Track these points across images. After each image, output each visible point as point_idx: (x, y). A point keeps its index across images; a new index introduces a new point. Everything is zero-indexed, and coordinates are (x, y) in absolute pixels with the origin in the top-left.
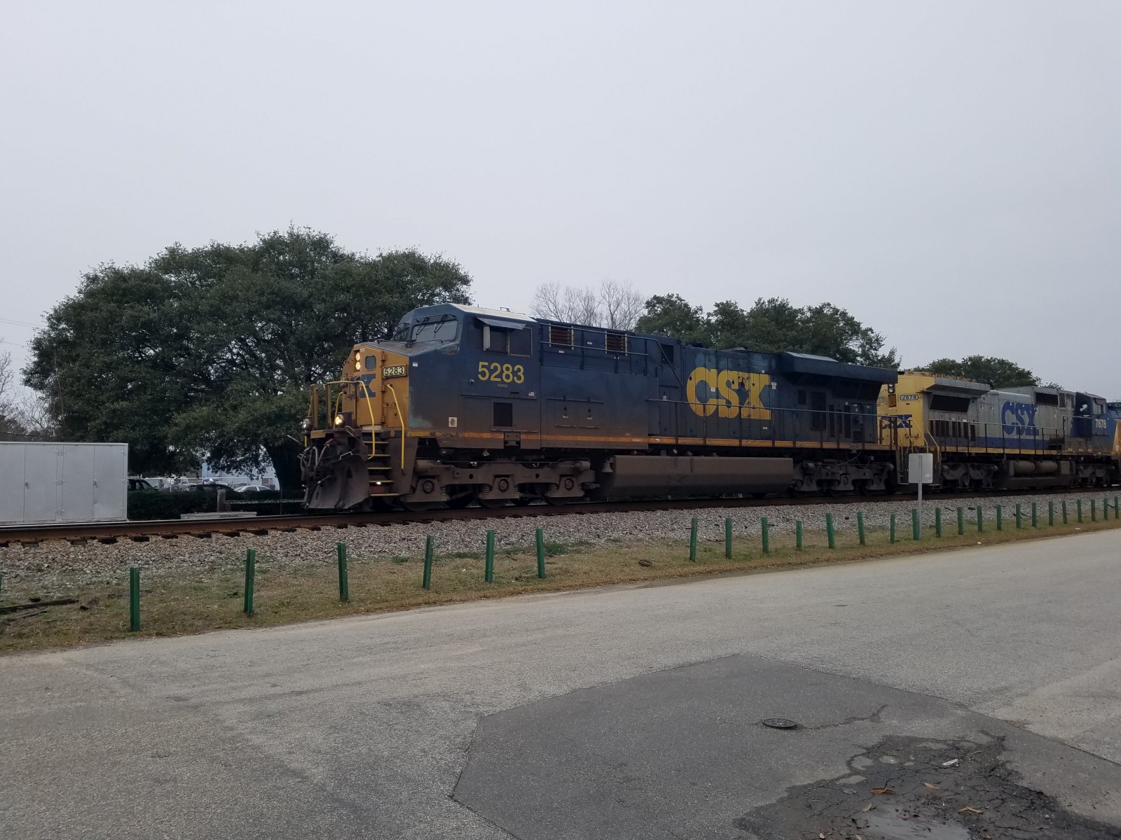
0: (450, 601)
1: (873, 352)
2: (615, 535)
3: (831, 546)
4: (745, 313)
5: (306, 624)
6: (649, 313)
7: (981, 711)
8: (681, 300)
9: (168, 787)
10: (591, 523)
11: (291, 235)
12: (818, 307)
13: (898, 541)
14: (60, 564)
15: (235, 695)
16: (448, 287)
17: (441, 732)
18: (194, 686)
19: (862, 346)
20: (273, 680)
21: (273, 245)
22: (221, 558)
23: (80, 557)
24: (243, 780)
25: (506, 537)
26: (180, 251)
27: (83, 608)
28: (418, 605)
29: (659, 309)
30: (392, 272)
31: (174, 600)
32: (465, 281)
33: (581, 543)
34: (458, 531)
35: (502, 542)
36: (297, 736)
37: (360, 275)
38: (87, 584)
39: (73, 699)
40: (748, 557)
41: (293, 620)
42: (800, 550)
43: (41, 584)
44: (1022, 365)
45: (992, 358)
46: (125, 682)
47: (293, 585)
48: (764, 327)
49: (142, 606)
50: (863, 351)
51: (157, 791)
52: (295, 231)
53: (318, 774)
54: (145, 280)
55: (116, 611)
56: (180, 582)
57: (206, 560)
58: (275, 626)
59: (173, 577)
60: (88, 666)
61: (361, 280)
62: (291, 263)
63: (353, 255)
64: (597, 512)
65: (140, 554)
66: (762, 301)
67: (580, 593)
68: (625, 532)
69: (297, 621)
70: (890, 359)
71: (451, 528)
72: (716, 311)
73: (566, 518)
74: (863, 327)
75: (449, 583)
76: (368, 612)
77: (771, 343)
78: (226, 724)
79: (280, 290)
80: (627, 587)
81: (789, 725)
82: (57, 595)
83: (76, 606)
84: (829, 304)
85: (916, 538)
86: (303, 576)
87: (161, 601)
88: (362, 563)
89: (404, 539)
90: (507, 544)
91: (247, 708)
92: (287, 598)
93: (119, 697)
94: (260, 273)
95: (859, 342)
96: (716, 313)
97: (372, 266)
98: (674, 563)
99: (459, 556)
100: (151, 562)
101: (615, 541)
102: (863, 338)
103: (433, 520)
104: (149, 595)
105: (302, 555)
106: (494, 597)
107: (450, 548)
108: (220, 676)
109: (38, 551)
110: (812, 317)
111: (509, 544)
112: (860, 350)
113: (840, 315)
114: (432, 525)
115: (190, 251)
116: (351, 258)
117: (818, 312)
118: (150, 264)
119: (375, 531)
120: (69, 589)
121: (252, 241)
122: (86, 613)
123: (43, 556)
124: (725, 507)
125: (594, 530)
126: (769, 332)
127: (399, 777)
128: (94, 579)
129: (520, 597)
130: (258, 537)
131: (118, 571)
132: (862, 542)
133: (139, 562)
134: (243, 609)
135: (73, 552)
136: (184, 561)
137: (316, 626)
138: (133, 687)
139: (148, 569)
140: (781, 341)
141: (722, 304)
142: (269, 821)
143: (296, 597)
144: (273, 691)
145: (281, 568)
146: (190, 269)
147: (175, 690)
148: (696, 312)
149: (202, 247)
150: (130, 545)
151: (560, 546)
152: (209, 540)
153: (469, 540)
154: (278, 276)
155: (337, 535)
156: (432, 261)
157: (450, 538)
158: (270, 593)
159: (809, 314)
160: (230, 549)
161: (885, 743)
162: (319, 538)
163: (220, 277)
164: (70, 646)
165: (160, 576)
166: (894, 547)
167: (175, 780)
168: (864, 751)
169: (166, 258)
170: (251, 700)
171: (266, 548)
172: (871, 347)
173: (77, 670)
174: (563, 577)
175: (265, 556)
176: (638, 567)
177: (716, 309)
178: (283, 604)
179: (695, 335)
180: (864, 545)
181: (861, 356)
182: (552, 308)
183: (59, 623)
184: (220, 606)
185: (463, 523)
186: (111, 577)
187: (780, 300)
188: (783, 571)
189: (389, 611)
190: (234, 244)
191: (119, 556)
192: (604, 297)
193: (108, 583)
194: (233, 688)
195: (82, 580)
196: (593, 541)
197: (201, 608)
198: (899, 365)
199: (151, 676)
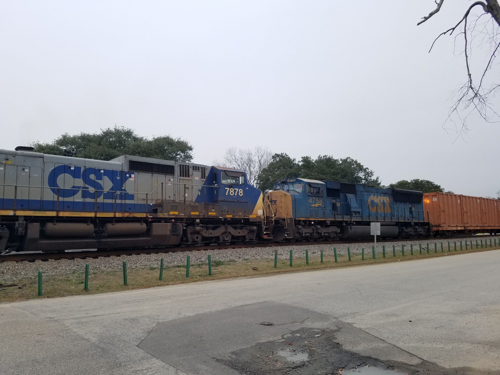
0: (167, 284)
1: (370, 178)
2: (247, 257)
3: (336, 261)
4: (314, 161)
5: (107, 293)
6: (273, 161)
7: (342, 320)
8: (287, 156)
9: (41, 343)
10: (237, 253)
11: (116, 129)
12: (345, 159)
13: (366, 259)
14: (11, 271)
15: (72, 317)
16: (183, 151)
17: (142, 328)
18: (57, 314)
19: (365, 175)
20: (87, 312)
21: (108, 134)
22: (78, 268)
23: (20, 268)
24: (67, 341)
25: (200, 259)
26: (68, 136)
27: (20, 288)
28: (154, 286)
29: (278, 159)
30: (158, 145)
31: (57, 285)
32: (191, 149)
33: (231, 261)
34: (179, 256)
35: (198, 261)
36: (90, 329)
37: (144, 147)
38: (22, 278)
39: (11, 318)
40: (299, 266)
41: (102, 292)
42: (322, 263)
43: (3, 279)
44: (436, 183)
45: (423, 180)
46: (32, 313)
47: (107, 279)
48: (320, 167)
49: (44, 287)
50: (365, 177)
51: (37, 344)
52: (117, 128)
53: (94, 340)
54: (52, 150)
55: (33, 289)
56: (60, 278)
57: (72, 269)
58: (94, 294)
59: (57, 275)
60: (19, 308)
61: (145, 149)
62: (114, 142)
63: (143, 138)
64: (241, 248)
65: (44, 266)
66: (321, 156)
67: (221, 281)
68: (251, 256)
69: (103, 292)
70: (377, 181)
71: (177, 255)
72: (302, 160)
73: (227, 250)
74: (364, 167)
75: (171, 277)
76: (133, 289)
77: (324, 174)
78: (65, 326)
79: (109, 153)
80: (242, 278)
81: (269, 324)
82: (10, 283)
83: (17, 287)
84: (349, 158)
85: (374, 258)
86: (111, 275)
87: (52, 285)
88: (137, 270)
89: (156, 260)
90: (200, 261)
91: (75, 321)
92: (102, 284)
93: (29, 318)
94: (101, 146)
95: (363, 174)
96: (302, 161)
97: (150, 143)
98: (268, 268)
99: (178, 266)
100: (49, 270)
101: (246, 260)
102: (364, 172)
103: (169, 252)
104: (47, 283)
105: (112, 267)
106: (186, 283)
107: (175, 263)
108: (68, 311)
109: (3, 265)
110: (342, 163)
111: (201, 262)
112: (364, 177)
113: (354, 162)
114: (169, 254)
115: (72, 137)
116: (141, 139)
117: (345, 161)
118: (55, 142)
119: (143, 257)
120: (15, 281)
121: (99, 132)
122: (21, 290)
123: (4, 267)
124: (296, 245)
125: (238, 255)
126: (323, 170)
127: (121, 341)
128: (25, 277)
129: (197, 282)
130: (94, 259)
131: (35, 273)
132: (350, 260)
133: (44, 270)
134: (84, 288)
135: (17, 265)
136: (63, 269)
137: (110, 294)
138: (34, 314)
139: (48, 272)
140: (328, 173)
141: (305, 157)
142: (73, 352)
143: (106, 284)
144: (87, 315)
145: (103, 272)
146: (72, 144)
147: (50, 315)
148: (293, 161)
149: (77, 135)
150: (41, 263)
151: (222, 262)
152: (74, 260)
153: (184, 260)
154: (109, 148)
155: (127, 258)
156: (176, 141)
157: (176, 259)
158: (96, 282)
159: (341, 162)
160: (82, 264)
161: (300, 330)
162: (119, 260)
163: (85, 148)
164: (13, 301)
165: (52, 275)
166: (363, 261)
167: (44, 341)
168: (291, 332)
169: (62, 140)
170: (77, 318)
171: (97, 264)
172: (369, 176)
173: (14, 309)
174: (219, 275)
175: (96, 267)
176: (252, 270)
177: (302, 159)
178: (101, 286)
179: (292, 171)
180: (351, 261)
181: (364, 179)
182: (234, 158)
183: (9, 294)
184: (75, 287)
185: (182, 253)
186: (32, 276)
187: (328, 156)
188: (310, 271)
189: (141, 289)
190: (91, 133)
191: (36, 267)
192: (256, 153)
193: (31, 278)
194: (72, 315)
195: (20, 277)
196: (237, 260)
197: (67, 288)
198: (380, 183)
199: (42, 311)
